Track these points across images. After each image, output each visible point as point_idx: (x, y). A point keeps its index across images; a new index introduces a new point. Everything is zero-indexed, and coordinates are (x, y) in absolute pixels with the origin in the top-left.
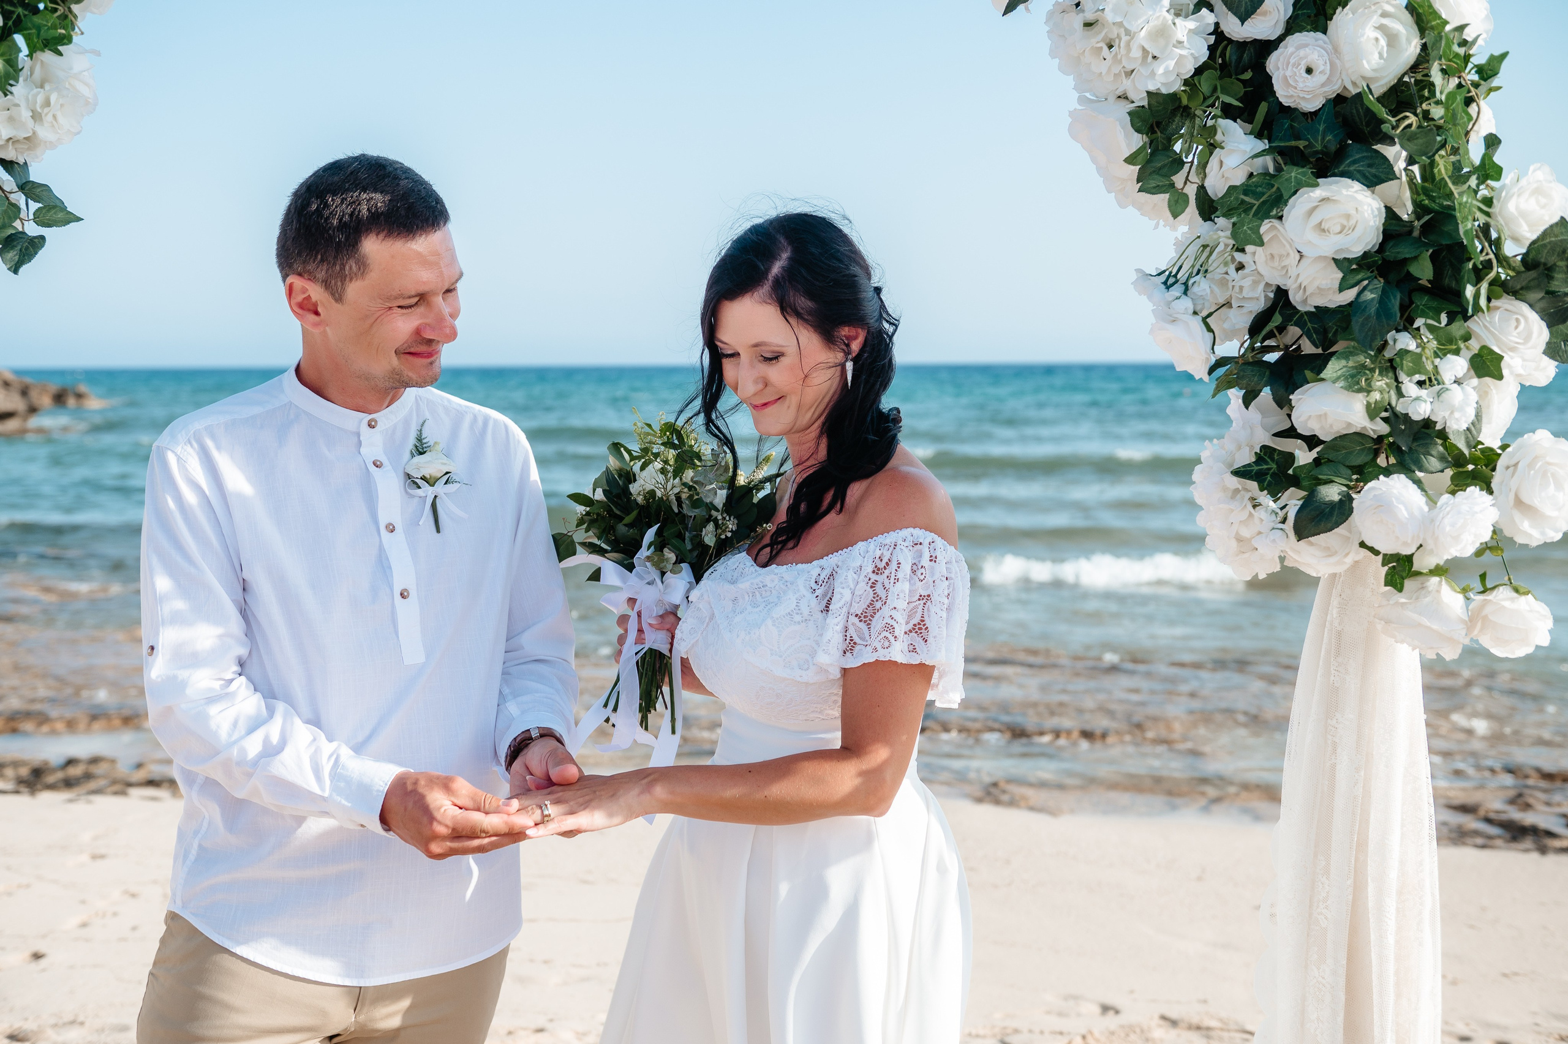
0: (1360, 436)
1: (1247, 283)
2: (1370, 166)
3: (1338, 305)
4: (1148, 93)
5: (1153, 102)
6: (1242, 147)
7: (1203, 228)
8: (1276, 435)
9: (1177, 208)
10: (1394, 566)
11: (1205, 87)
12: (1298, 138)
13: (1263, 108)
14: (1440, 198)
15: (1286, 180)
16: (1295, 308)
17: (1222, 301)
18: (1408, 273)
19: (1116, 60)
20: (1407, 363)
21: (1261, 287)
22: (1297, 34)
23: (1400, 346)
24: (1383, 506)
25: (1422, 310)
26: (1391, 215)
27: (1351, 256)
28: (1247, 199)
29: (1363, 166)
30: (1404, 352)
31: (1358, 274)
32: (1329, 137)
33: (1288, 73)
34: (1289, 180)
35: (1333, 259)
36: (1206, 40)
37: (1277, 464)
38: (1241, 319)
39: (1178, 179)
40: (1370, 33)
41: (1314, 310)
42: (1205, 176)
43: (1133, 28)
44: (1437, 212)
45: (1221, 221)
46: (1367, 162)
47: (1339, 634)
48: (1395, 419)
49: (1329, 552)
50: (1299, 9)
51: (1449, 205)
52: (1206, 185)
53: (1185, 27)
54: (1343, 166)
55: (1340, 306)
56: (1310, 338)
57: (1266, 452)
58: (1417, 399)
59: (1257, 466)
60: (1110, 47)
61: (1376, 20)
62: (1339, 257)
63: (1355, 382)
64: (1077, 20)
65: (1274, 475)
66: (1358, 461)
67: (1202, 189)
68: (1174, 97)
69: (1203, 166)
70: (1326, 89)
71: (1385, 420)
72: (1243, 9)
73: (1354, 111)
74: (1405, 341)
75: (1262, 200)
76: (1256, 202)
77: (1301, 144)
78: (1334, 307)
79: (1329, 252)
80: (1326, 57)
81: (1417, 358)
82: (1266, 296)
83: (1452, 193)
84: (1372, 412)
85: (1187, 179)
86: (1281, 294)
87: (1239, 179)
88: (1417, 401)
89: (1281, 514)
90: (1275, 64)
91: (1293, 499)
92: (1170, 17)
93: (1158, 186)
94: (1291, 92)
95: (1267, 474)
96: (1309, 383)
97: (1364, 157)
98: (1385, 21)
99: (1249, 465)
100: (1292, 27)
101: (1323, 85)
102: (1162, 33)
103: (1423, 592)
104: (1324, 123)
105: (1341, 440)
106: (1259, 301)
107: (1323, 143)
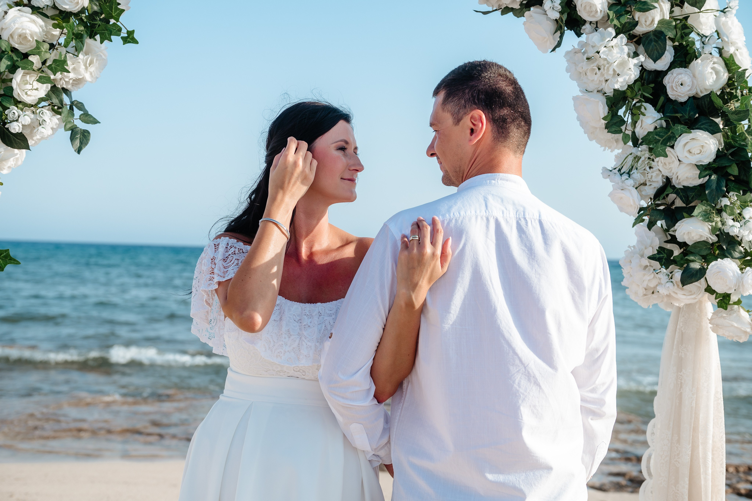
0: (705, 243)
1: (654, 174)
2: (710, 126)
3: (694, 185)
4: (614, 90)
5: (616, 94)
6: (654, 116)
7: (634, 150)
8: (666, 242)
9: (626, 140)
10: (721, 299)
11: (636, 89)
12: (678, 113)
13: (662, 99)
14: (740, 141)
15: (676, 130)
16: (674, 186)
17: (642, 182)
18: (727, 172)
19: (602, 75)
20: (728, 210)
21: (661, 176)
22: (677, 69)
23: (723, 204)
24: (721, 271)
25: (732, 189)
27: (703, 164)
28: (657, 137)
29: (707, 126)
30: (726, 206)
31: (706, 172)
32: (692, 113)
33: (674, 85)
34: (678, 130)
35: (696, 165)
36: (638, 68)
37: (666, 254)
38: (651, 191)
39: (623, 128)
40: (709, 70)
41: (683, 187)
42: (635, 127)
43: (611, 62)
44: (739, 148)
45: (644, 147)
46: (709, 124)
47: (682, 334)
48: (722, 235)
49: (691, 293)
50: (676, 58)
51: (743, 144)
52: (635, 131)
53: (633, 62)
54: (698, 125)
55: (695, 186)
56: (681, 199)
57: (661, 250)
58: (733, 226)
59: (658, 255)
60: (599, 69)
61: (711, 65)
62: (697, 164)
63: (707, 217)
64: (582, 58)
65: (665, 259)
66: (704, 253)
67: (634, 133)
68: (624, 92)
69: (634, 123)
70: (690, 92)
71: (717, 235)
72: (655, 57)
73: (703, 103)
74: (725, 202)
75: (664, 138)
76: (660, 139)
77: (679, 115)
78: (692, 186)
79: (694, 162)
80: (690, 79)
81: (732, 209)
82: (662, 180)
83: (746, 138)
84: (714, 230)
85: (626, 129)
86: (668, 181)
87: (651, 129)
88: (733, 227)
89: (670, 275)
90: (667, 81)
92: (626, 57)
93: (616, 130)
94: (675, 93)
95: (663, 259)
96: (684, 218)
97: (707, 122)
98: (716, 65)
99: (655, 255)
101: (688, 91)
102: (623, 64)
103: (733, 311)
104: (690, 107)
105: (697, 244)
106: (659, 183)
107: (689, 115)
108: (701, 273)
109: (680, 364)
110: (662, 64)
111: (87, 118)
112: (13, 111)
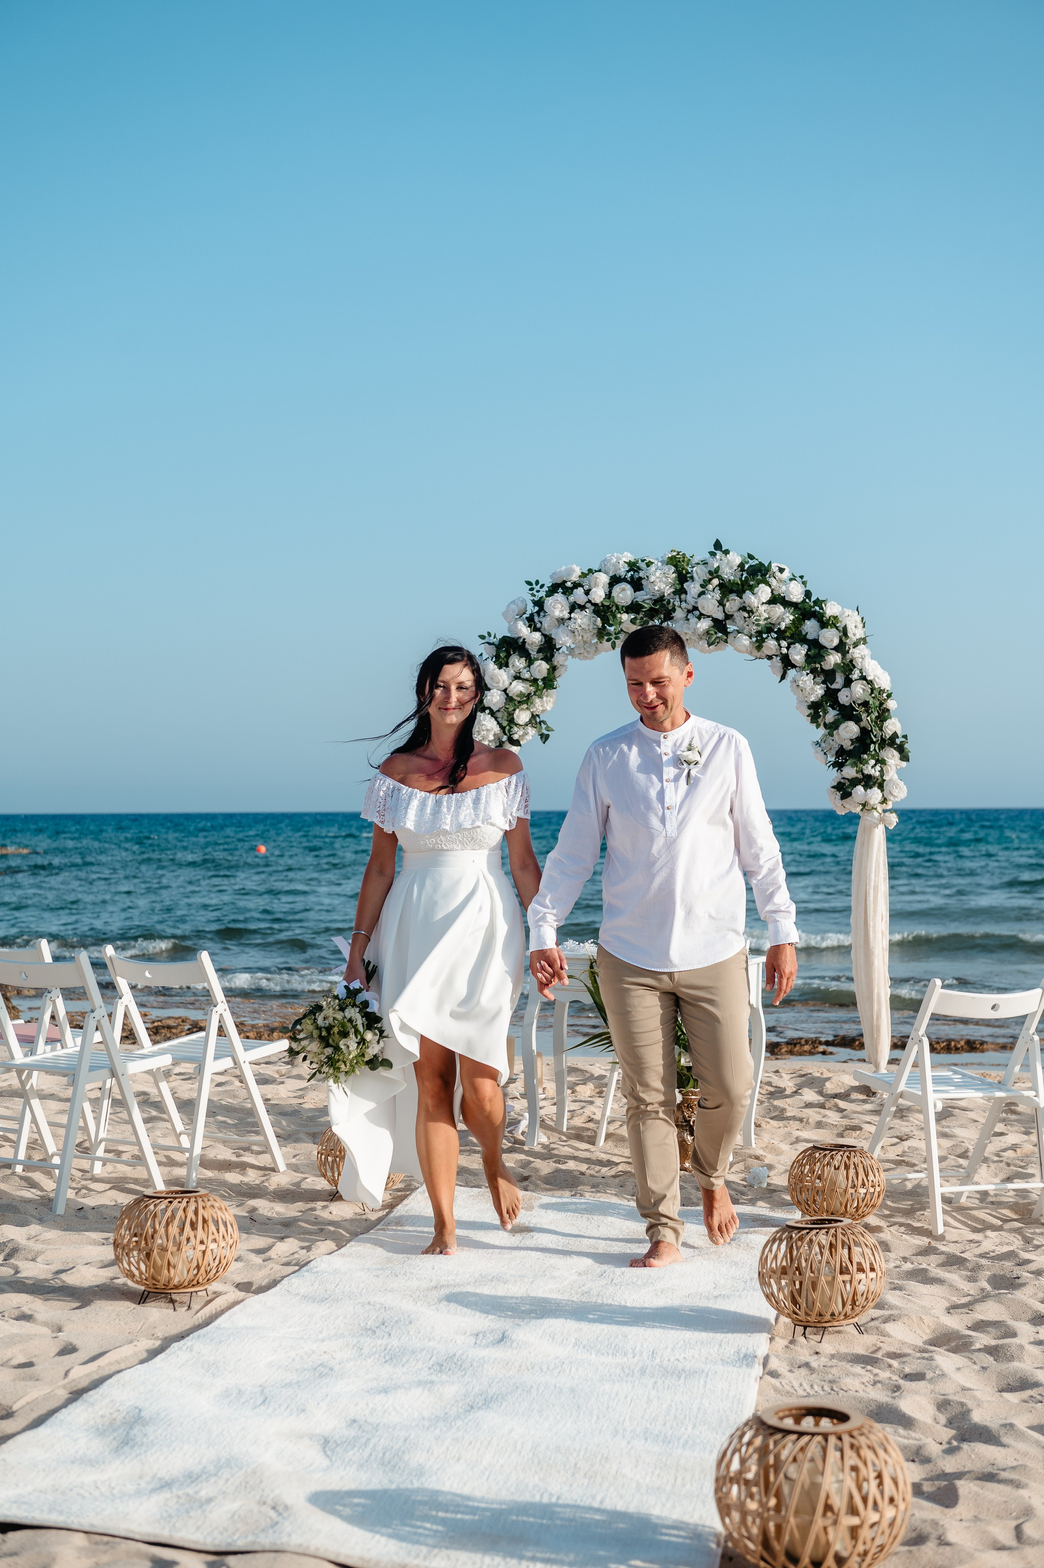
0: (857, 778)
1: (834, 744)
2: (857, 718)
4: (811, 701)
5: (813, 703)
6: (832, 713)
7: (824, 732)
8: (839, 778)
9: (818, 726)
10: (864, 807)
11: (823, 700)
13: (837, 704)
16: (843, 749)
17: (827, 748)
18: (863, 742)
19: (804, 694)
20: (862, 761)
21: (837, 745)
22: (844, 688)
23: (862, 758)
24: (859, 793)
26: (861, 727)
27: (853, 738)
28: (833, 725)
31: (853, 743)
34: (842, 721)
35: (850, 739)
36: (823, 690)
37: (842, 785)
38: (832, 751)
39: (820, 720)
42: (824, 719)
43: (807, 688)
48: (863, 774)
49: (852, 805)
50: (844, 683)
52: (825, 721)
53: (817, 688)
54: (851, 719)
56: (845, 756)
57: (839, 783)
58: (867, 769)
59: (835, 785)
60: (803, 692)
61: (861, 686)
63: (854, 765)
64: (795, 685)
66: (855, 783)
68: (817, 702)
69: (824, 717)
71: (861, 774)
72: (833, 683)
73: (854, 706)
74: (865, 756)
76: (835, 725)
77: (843, 713)
78: (851, 749)
79: (849, 737)
80: (850, 694)
81: (867, 760)
82: (838, 747)
84: (857, 772)
86: (842, 746)
87: (832, 720)
90: (839, 694)
91: (843, 793)
92: (815, 685)
93: (816, 722)
94: (843, 701)
95: (837, 787)
98: (863, 687)
100: (843, 686)
101: (849, 700)
102: (812, 689)
104: (849, 708)
105: (853, 779)
106: (836, 748)
107: (848, 713)
108: (850, 794)
110: (837, 686)
111: (548, 729)
112: (516, 729)
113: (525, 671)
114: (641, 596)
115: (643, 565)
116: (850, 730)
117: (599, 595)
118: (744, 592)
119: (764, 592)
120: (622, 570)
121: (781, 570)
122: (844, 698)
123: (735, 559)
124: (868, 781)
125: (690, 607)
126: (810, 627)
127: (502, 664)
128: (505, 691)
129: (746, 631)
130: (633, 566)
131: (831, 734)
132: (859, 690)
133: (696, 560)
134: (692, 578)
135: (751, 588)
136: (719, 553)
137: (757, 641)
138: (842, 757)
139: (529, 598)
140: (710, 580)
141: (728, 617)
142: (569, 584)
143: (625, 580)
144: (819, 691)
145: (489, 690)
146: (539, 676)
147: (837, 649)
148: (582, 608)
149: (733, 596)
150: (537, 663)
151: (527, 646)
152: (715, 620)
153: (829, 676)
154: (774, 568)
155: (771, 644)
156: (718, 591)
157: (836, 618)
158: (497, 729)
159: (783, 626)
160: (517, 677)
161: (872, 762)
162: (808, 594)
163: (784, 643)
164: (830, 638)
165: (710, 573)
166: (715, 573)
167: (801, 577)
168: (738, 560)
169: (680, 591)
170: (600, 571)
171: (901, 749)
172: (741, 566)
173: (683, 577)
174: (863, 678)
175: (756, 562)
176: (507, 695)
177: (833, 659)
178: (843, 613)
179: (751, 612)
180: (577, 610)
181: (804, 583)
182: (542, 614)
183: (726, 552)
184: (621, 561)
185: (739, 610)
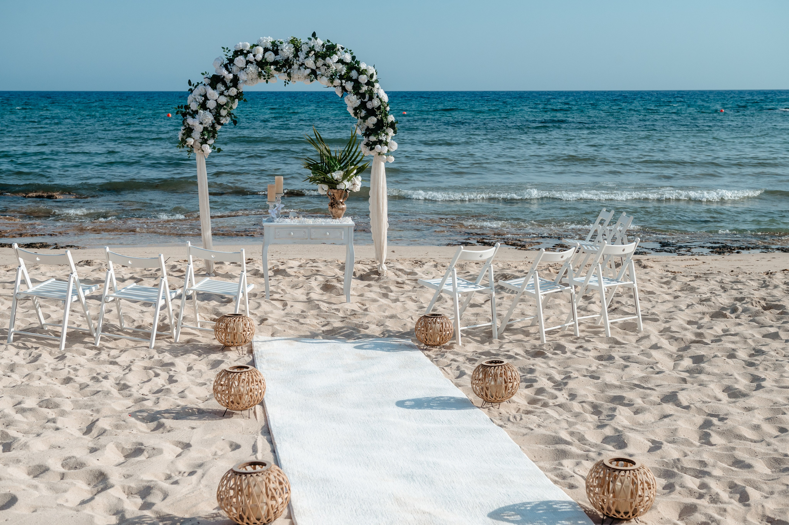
0: (375, 141)
4: (356, 106)
6: (364, 112)
7: (361, 120)
8: (368, 141)
9: (358, 118)
10: (379, 153)
11: (360, 106)
13: (366, 108)
15: (369, 116)
16: (369, 128)
18: (379, 125)
24: (377, 148)
25: (380, 129)
26: (378, 119)
27: (374, 124)
35: (372, 124)
38: (364, 129)
39: (358, 115)
40: (376, 102)
46: (375, 115)
49: (374, 153)
53: (358, 101)
54: (373, 115)
57: (367, 143)
58: (380, 138)
61: (376, 100)
63: (375, 136)
66: (375, 143)
67: (360, 116)
68: (358, 107)
69: (360, 114)
70: (372, 107)
71: (377, 140)
72: (364, 99)
73: (374, 109)
76: (365, 118)
78: (372, 129)
80: (372, 104)
81: (380, 133)
87: (364, 115)
89: (369, 149)
90: (367, 104)
91: (370, 147)
92: (357, 99)
93: (356, 116)
95: (367, 145)
96: (371, 136)
100: (369, 100)
102: (356, 101)
103: (382, 156)
106: (366, 127)
107: (371, 112)
108: (374, 148)
109: (375, 169)
110: (366, 100)
111: (235, 117)
112: (221, 118)
113: (226, 92)
114: (278, 58)
115: (279, 44)
116: (372, 120)
117: (259, 57)
118: (326, 57)
119: (335, 58)
120: (269, 46)
121: (343, 48)
122: (369, 105)
123: (320, 42)
124: (380, 142)
125: (300, 63)
126: (354, 74)
127: (214, 88)
128: (216, 100)
129: (326, 75)
130: (273, 44)
131: (364, 122)
132: (376, 103)
133: (303, 42)
134: (301, 50)
135: (329, 56)
136: (313, 38)
137: (330, 79)
138: (368, 132)
139: (225, 58)
140: (309, 52)
141: (317, 68)
142: (245, 52)
143: (270, 50)
144: (358, 102)
145: (209, 100)
146: (233, 95)
147: (366, 84)
148: (252, 63)
149: (320, 59)
150: (231, 89)
151: (225, 79)
152: (312, 70)
153: (363, 96)
154: (339, 46)
155: (337, 82)
156: (314, 56)
157: (366, 70)
158: (213, 118)
159: (343, 73)
160: (222, 94)
161: (384, 134)
162: (353, 58)
163: (344, 81)
164: (363, 79)
165: (310, 48)
166: (312, 49)
167: (350, 51)
168: (322, 43)
169: (296, 56)
170: (258, 45)
171: (394, 129)
172: (323, 45)
173: (297, 49)
174: (378, 97)
175: (330, 44)
176: (217, 102)
177: (365, 88)
178: (368, 68)
179: (329, 67)
180: (249, 64)
181: (351, 54)
182: (232, 65)
183: (316, 39)
184: (268, 40)
185: (323, 65)
